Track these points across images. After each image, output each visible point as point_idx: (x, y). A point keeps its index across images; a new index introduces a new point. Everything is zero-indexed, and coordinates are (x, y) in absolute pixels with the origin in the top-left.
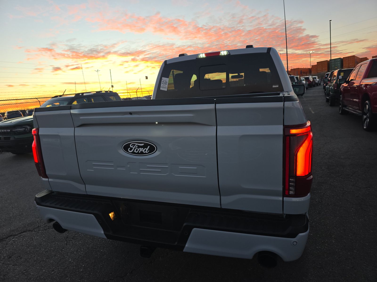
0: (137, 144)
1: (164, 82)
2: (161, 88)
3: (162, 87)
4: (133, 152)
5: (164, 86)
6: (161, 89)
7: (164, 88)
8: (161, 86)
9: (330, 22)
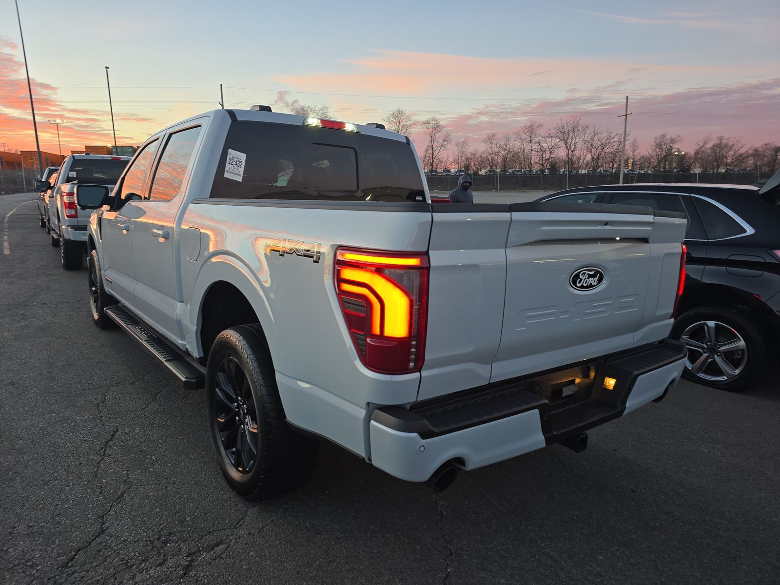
0: (587, 272)
1: (235, 160)
2: (226, 173)
3: (227, 171)
4: (582, 287)
5: (233, 170)
6: (226, 175)
7: (234, 173)
8: (227, 169)
9: (107, 70)
